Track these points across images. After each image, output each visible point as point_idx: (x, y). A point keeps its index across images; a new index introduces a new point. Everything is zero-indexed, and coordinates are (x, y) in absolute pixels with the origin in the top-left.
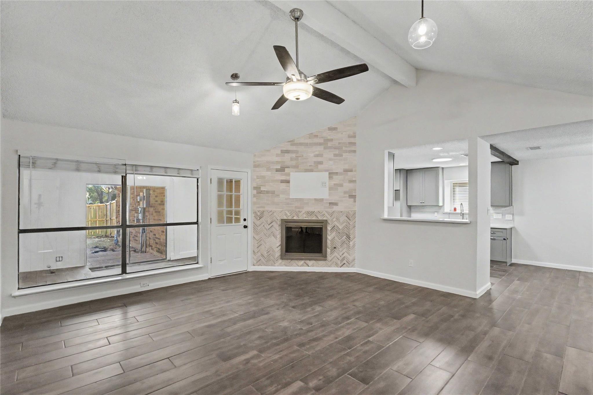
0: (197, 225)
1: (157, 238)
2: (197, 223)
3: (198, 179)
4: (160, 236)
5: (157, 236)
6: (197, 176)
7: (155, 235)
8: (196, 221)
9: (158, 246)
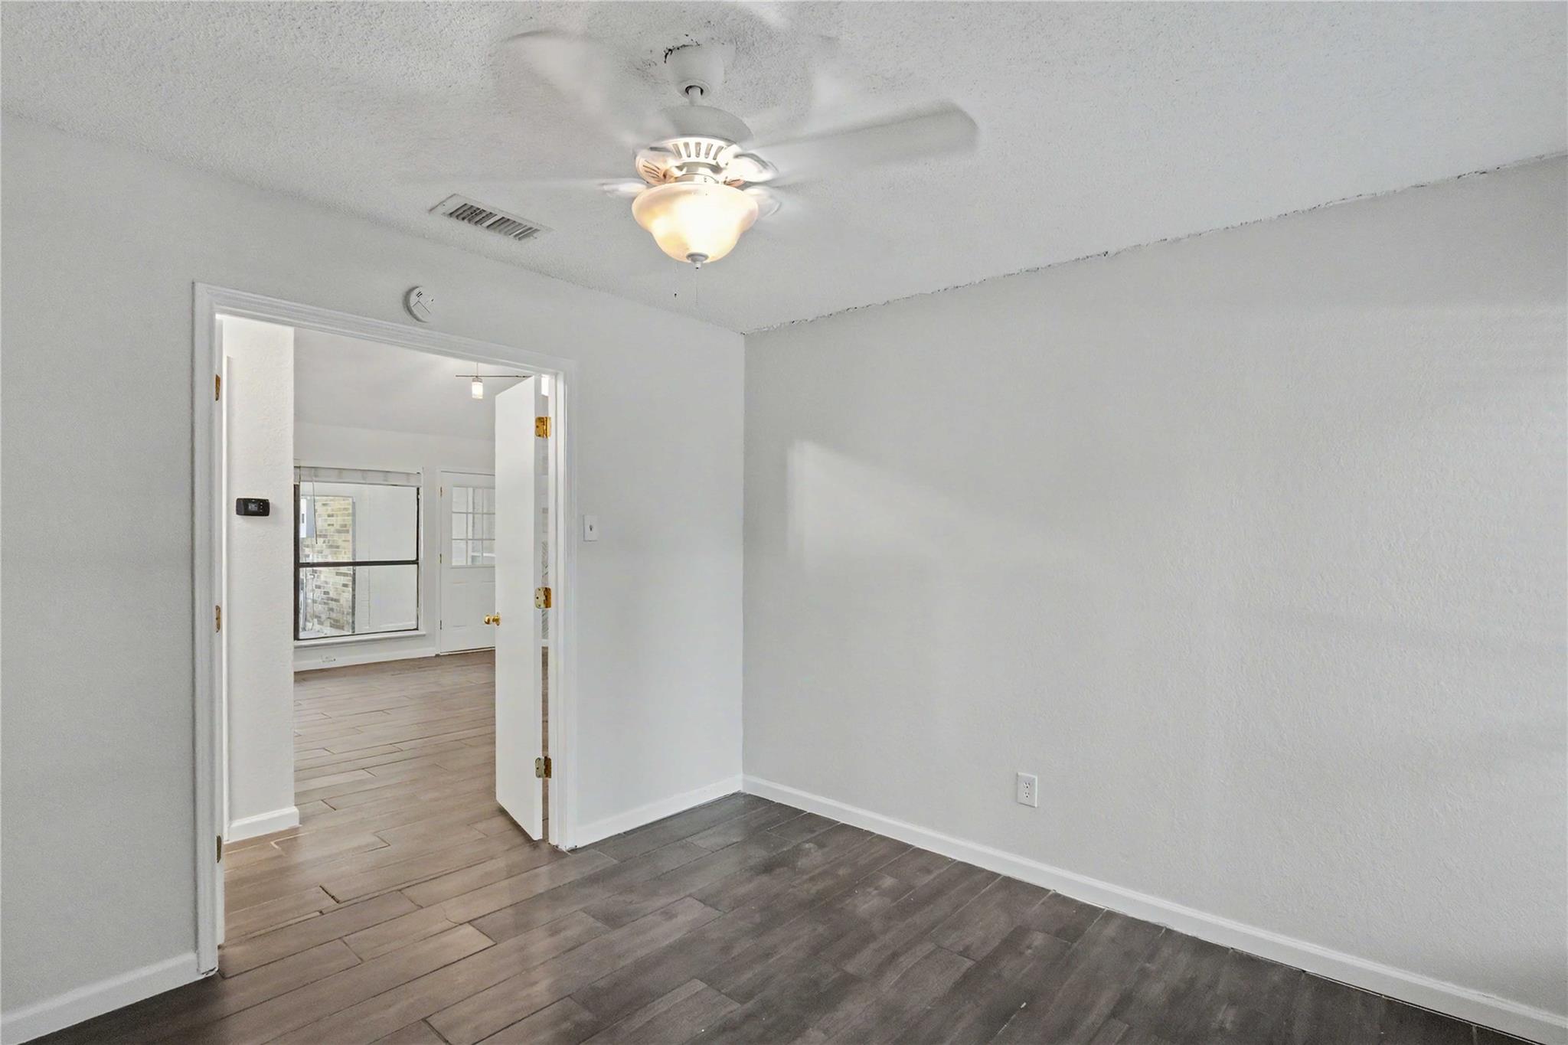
0: (416, 565)
1: (332, 600)
2: (416, 562)
3: (418, 489)
4: (340, 594)
5: (332, 595)
6: (418, 485)
7: (326, 593)
8: (414, 558)
9: (334, 615)
